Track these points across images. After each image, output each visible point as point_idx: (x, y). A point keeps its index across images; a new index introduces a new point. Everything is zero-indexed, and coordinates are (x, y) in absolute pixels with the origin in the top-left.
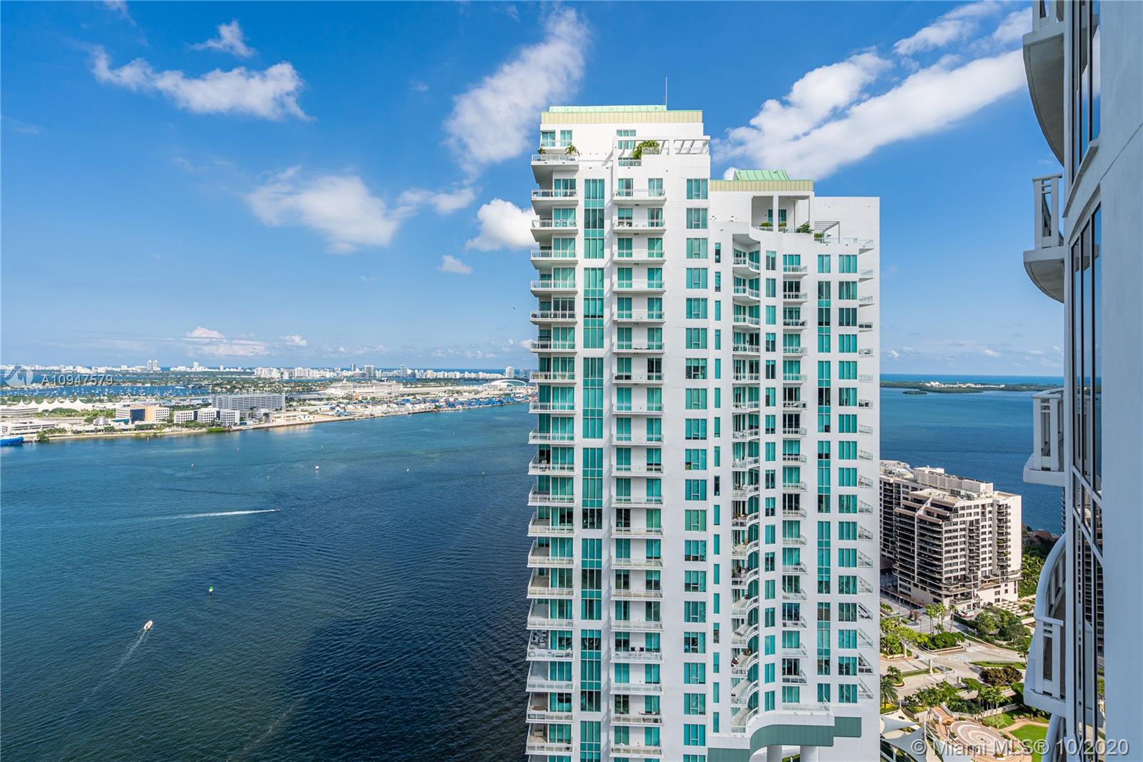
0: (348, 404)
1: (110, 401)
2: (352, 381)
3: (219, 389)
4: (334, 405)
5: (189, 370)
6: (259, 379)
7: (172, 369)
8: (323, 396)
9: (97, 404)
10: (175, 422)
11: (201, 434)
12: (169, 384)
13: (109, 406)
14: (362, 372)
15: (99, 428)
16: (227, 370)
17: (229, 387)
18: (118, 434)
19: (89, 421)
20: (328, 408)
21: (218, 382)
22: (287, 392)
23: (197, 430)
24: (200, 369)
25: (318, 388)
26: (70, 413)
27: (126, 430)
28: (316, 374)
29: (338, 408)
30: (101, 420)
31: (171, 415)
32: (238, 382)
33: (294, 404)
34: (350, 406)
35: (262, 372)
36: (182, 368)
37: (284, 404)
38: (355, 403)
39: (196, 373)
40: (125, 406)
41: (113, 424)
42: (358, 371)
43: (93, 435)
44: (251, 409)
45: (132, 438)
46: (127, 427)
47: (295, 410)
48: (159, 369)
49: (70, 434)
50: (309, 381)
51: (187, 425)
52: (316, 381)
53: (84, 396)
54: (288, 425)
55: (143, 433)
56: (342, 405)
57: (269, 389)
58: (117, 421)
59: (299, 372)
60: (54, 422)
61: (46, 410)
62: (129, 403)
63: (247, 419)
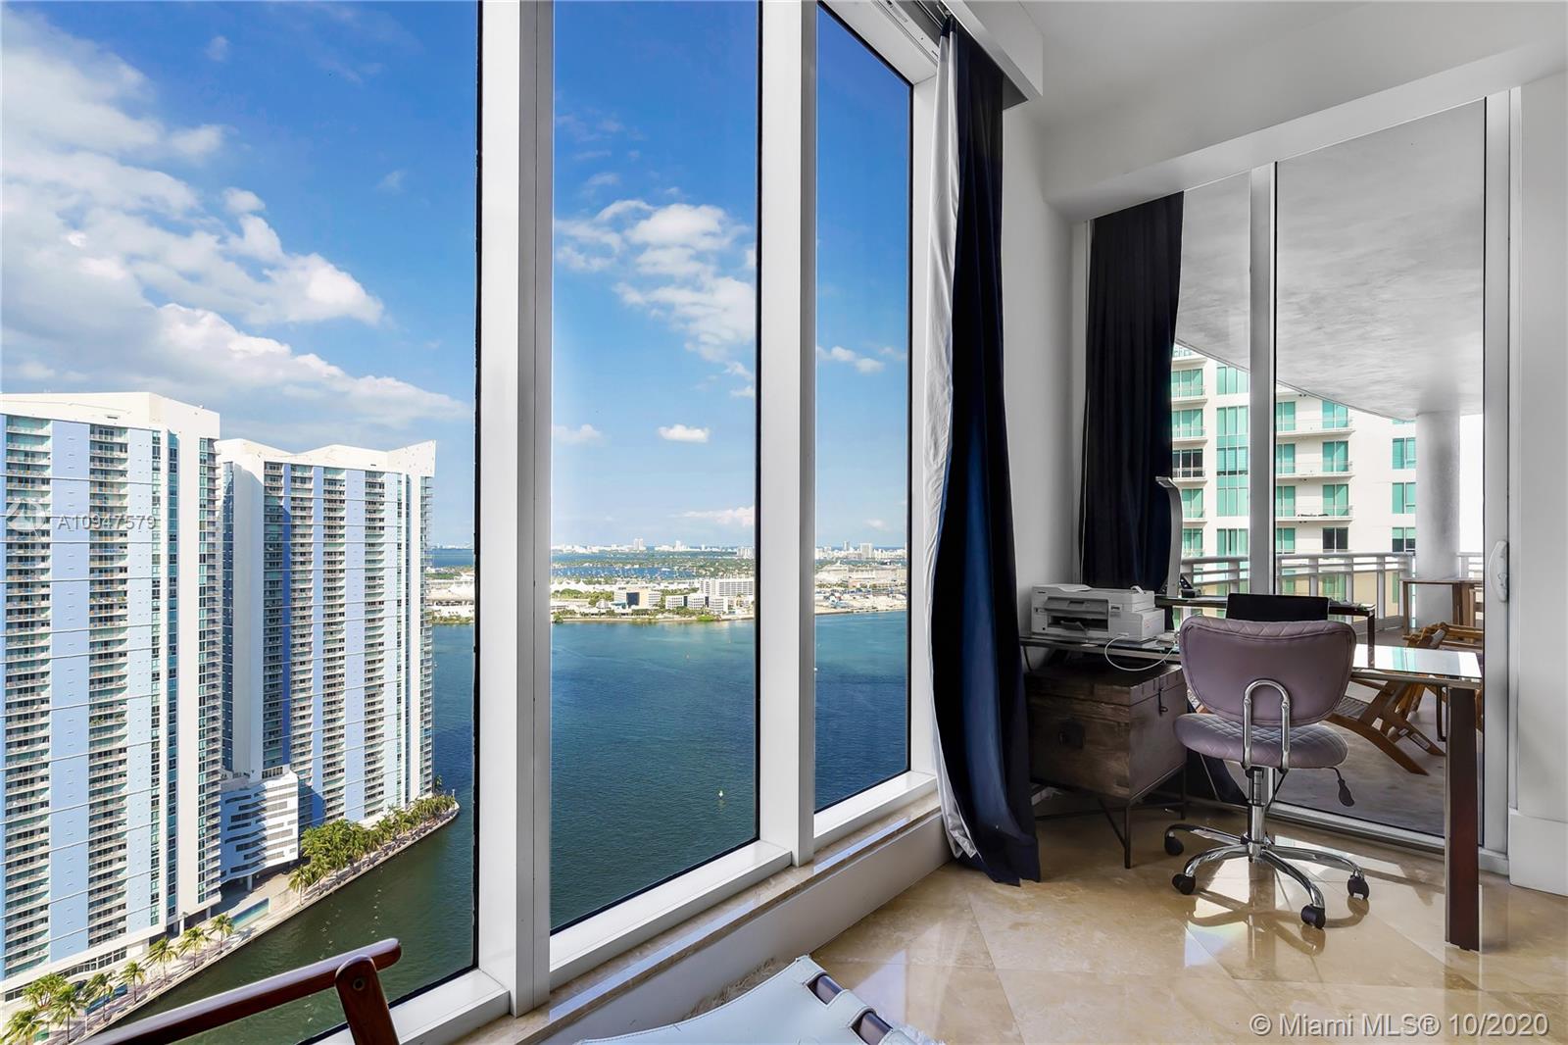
0: (844, 592)
1: (607, 583)
2: (849, 563)
4: (828, 594)
5: (672, 549)
6: (742, 560)
7: (656, 549)
9: (597, 586)
10: (667, 608)
11: (691, 622)
12: (656, 566)
13: (608, 588)
14: (858, 551)
15: (603, 611)
16: (709, 549)
17: (712, 569)
18: (618, 619)
19: (593, 603)
20: (820, 596)
21: (702, 564)
24: (683, 549)
26: (576, 594)
27: (624, 614)
29: (832, 598)
30: (602, 603)
31: (663, 600)
32: (721, 564)
34: (846, 597)
35: (745, 552)
36: (666, 548)
38: (853, 592)
39: (681, 554)
40: (620, 588)
41: (613, 607)
42: (851, 550)
43: (597, 618)
44: (739, 596)
45: (629, 623)
46: (625, 611)
48: (645, 549)
49: (579, 616)
51: (678, 611)
53: (585, 577)
55: (639, 619)
56: (837, 595)
58: (617, 605)
60: (566, 604)
61: (558, 592)
62: (623, 586)
63: (735, 607)
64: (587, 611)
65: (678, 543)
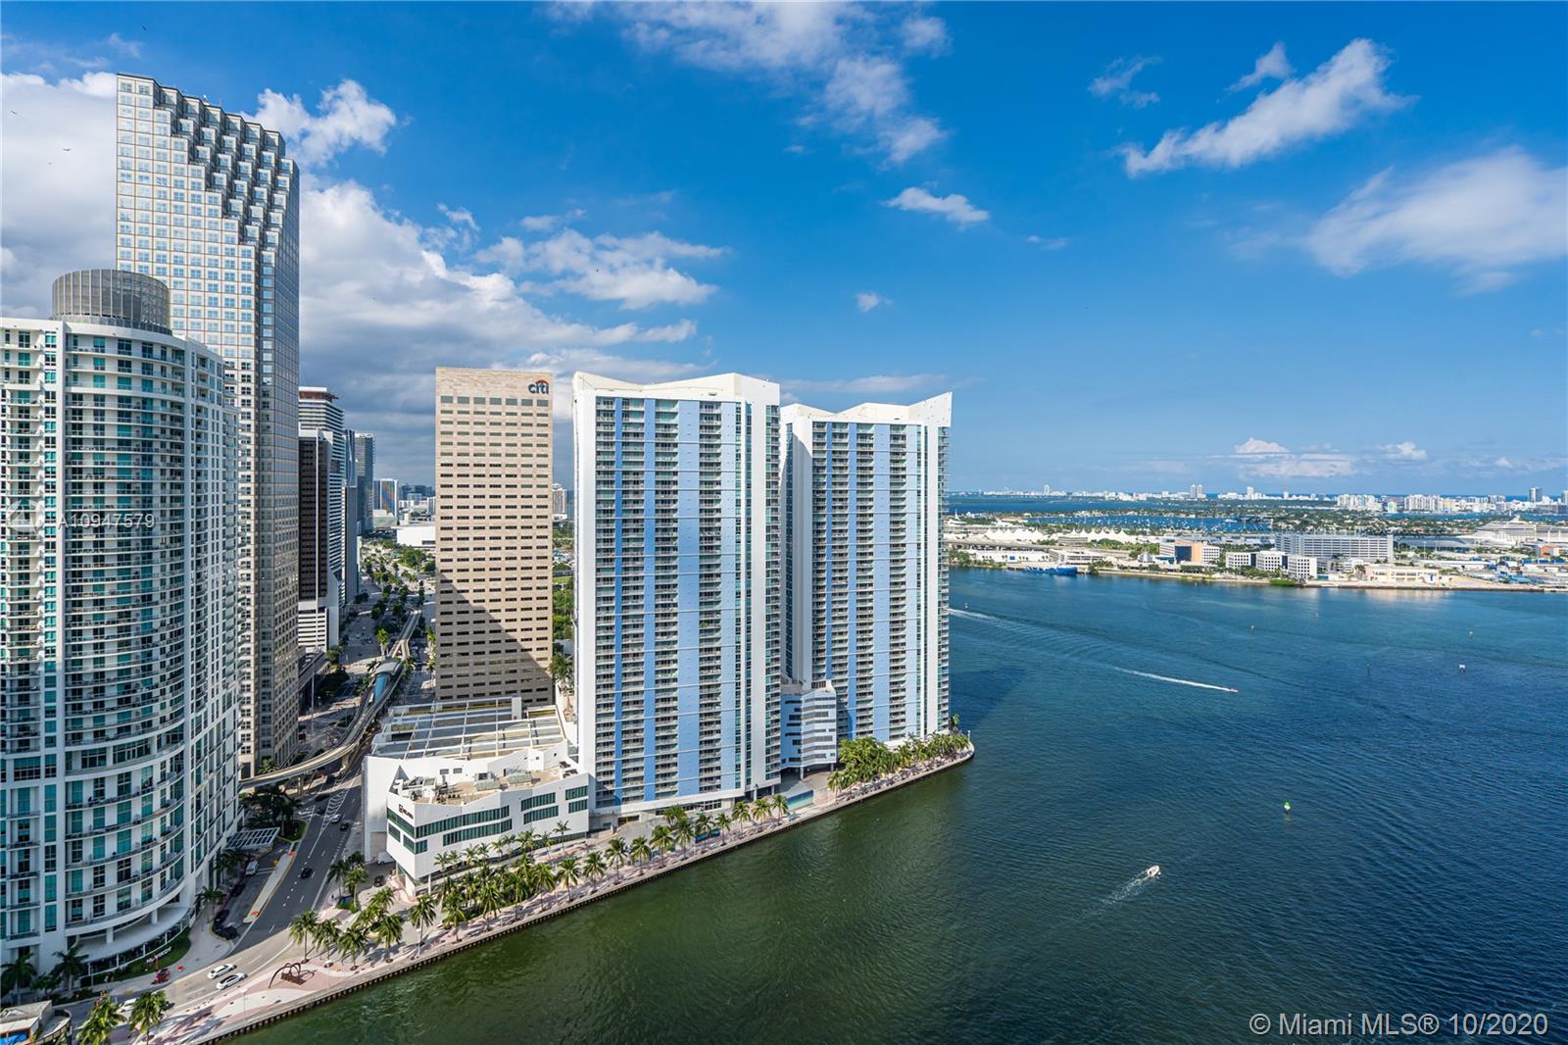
0: (1528, 561)
1: (1154, 534)
2: (1539, 519)
3: (1284, 525)
4: (1494, 563)
5: (1241, 498)
6: (1346, 511)
7: (1219, 497)
8: (1468, 545)
9: (1141, 537)
10: (1227, 566)
11: (1261, 586)
12: (1217, 516)
13: (1153, 539)
14: (1558, 502)
15: (1145, 565)
16: (1294, 498)
17: (1297, 522)
18: (1163, 575)
19: (1134, 556)
20: (1480, 565)
21: (1282, 515)
22: (1396, 534)
23: (1255, 580)
24: (1256, 497)
25: (1456, 531)
26: (1115, 545)
27: (1171, 570)
28: (1453, 507)
29: (1502, 568)
30: (1145, 556)
31: (1222, 557)
32: (1311, 516)
33: (1411, 554)
34: (1531, 568)
35: (1352, 503)
36: (1232, 496)
37: (1390, 553)
38: (1545, 562)
40: (1168, 541)
41: (1158, 562)
42: (1546, 500)
43: (1137, 572)
44: (1335, 557)
45: (1177, 581)
46: (1172, 567)
47: (1412, 564)
48: (1204, 496)
49: (1116, 568)
50: (1436, 518)
51: (1243, 571)
52: (1451, 518)
53: (1127, 526)
54: (1398, 588)
55: (1190, 576)
56: (1512, 564)
57: (1363, 528)
58: (1162, 559)
59: (1414, 502)
60: (1102, 555)
61: (1094, 541)
62: (1172, 538)
64: (1126, 564)
65: (1250, 489)
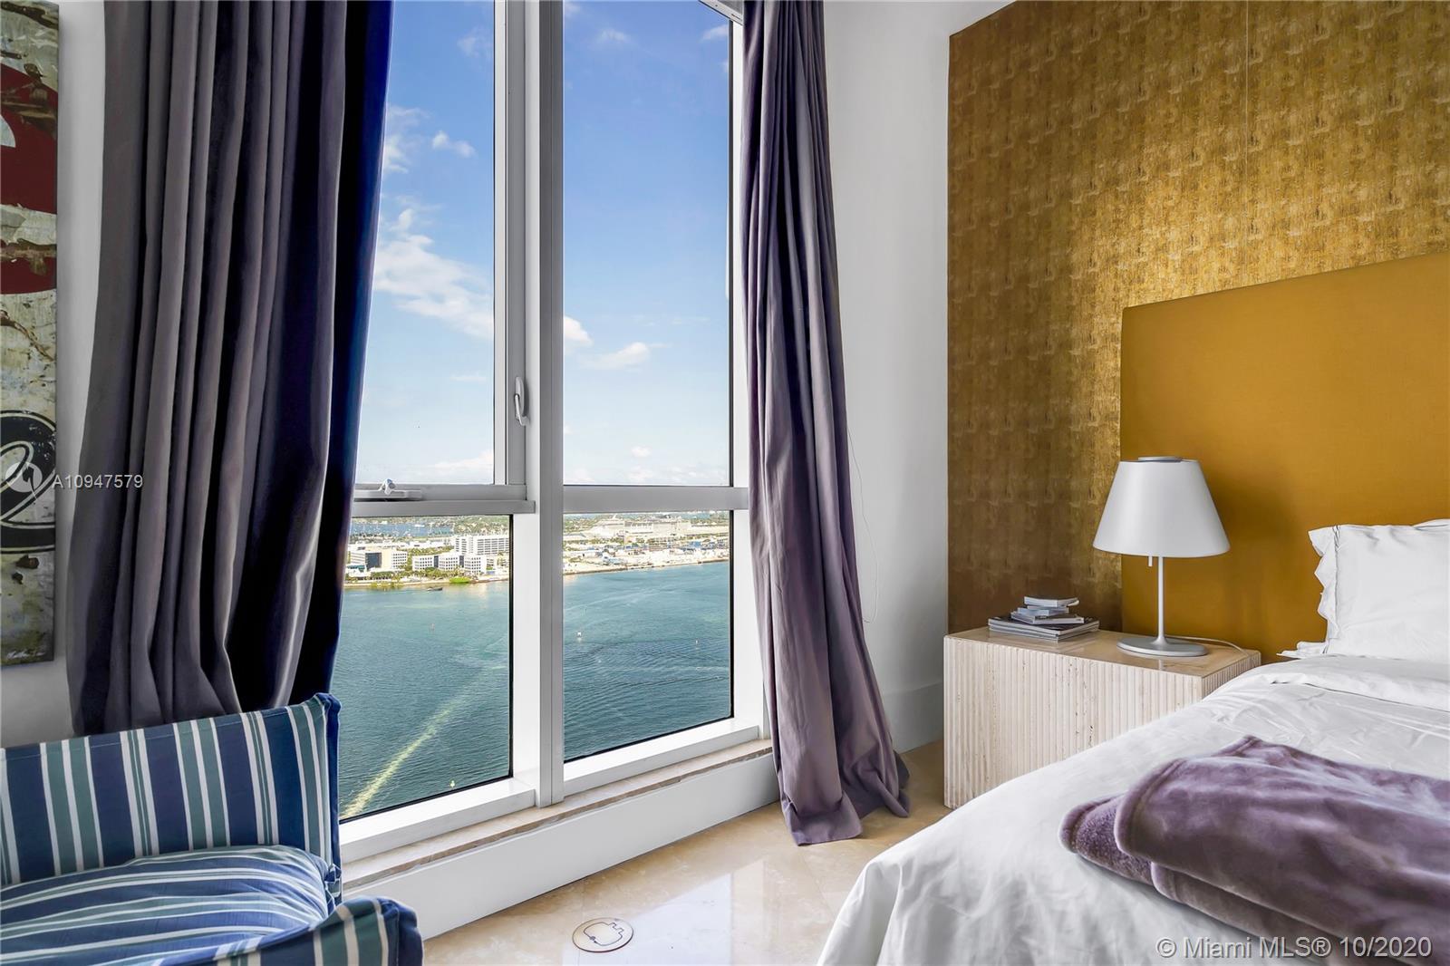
0: (619, 548)
3: (463, 528)
4: (601, 551)
8: (587, 538)
10: (414, 570)
11: (443, 586)
17: (474, 525)
18: (353, 583)
20: (593, 553)
25: (581, 527)
27: (361, 579)
29: (605, 554)
31: (410, 561)
34: (621, 552)
38: (628, 547)
40: (359, 548)
41: (348, 571)
44: (501, 554)
45: (367, 588)
46: (362, 575)
51: (427, 573)
55: (379, 583)
56: (611, 550)
58: (352, 568)
62: (363, 544)
63: (495, 566)
